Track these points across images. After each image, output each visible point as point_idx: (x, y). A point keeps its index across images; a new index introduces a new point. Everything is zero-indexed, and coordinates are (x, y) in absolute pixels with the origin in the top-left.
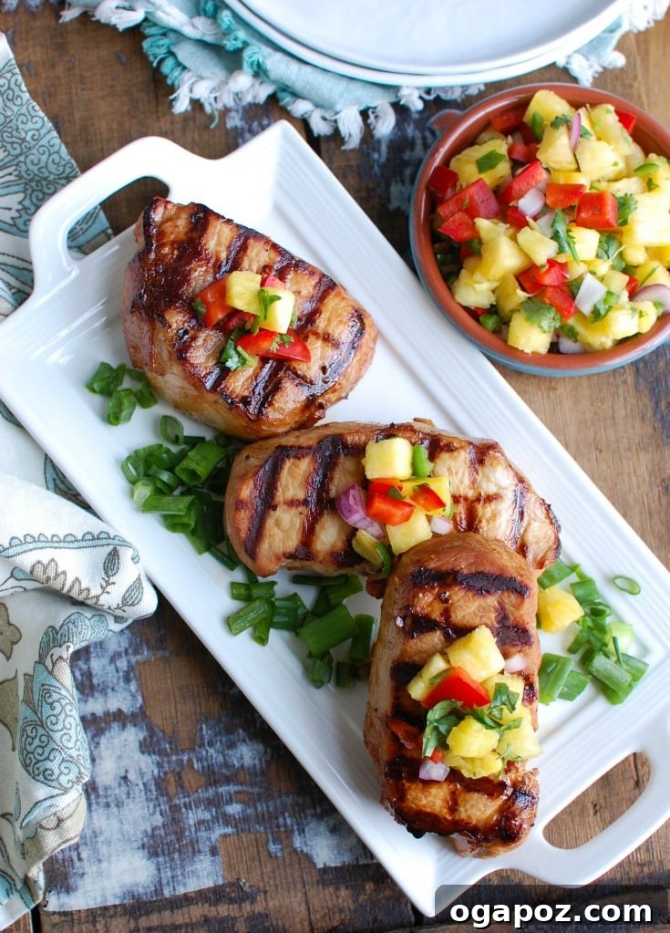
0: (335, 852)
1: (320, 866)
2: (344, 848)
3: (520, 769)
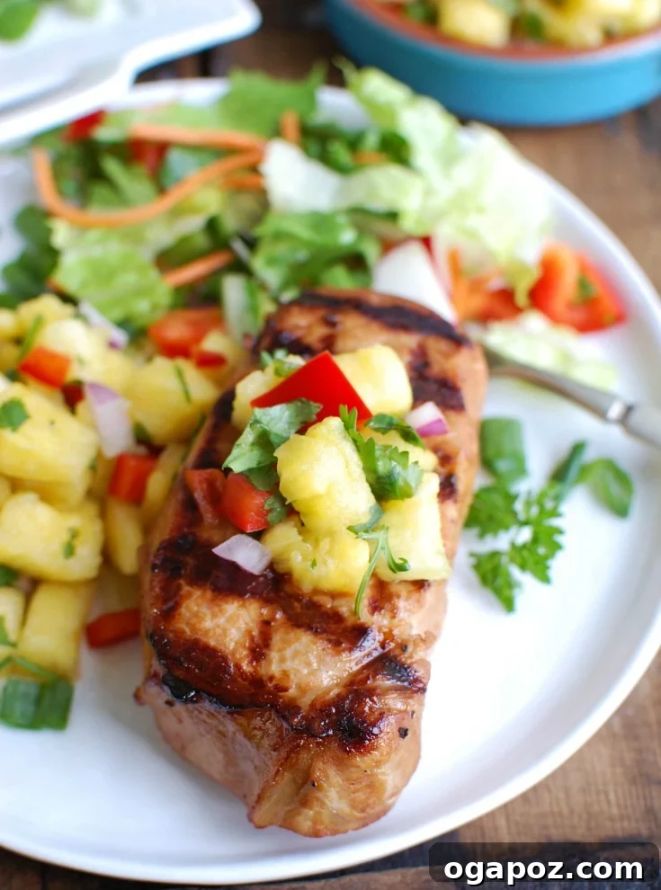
3: (402, 615)
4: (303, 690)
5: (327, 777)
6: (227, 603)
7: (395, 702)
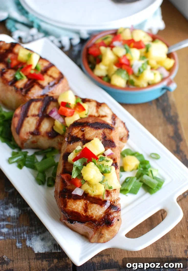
0: (43, 247)
1: (36, 252)
2: (46, 246)
3: (113, 196)
4: (96, 216)
5: (105, 232)
6: (77, 201)
7: (115, 215)
